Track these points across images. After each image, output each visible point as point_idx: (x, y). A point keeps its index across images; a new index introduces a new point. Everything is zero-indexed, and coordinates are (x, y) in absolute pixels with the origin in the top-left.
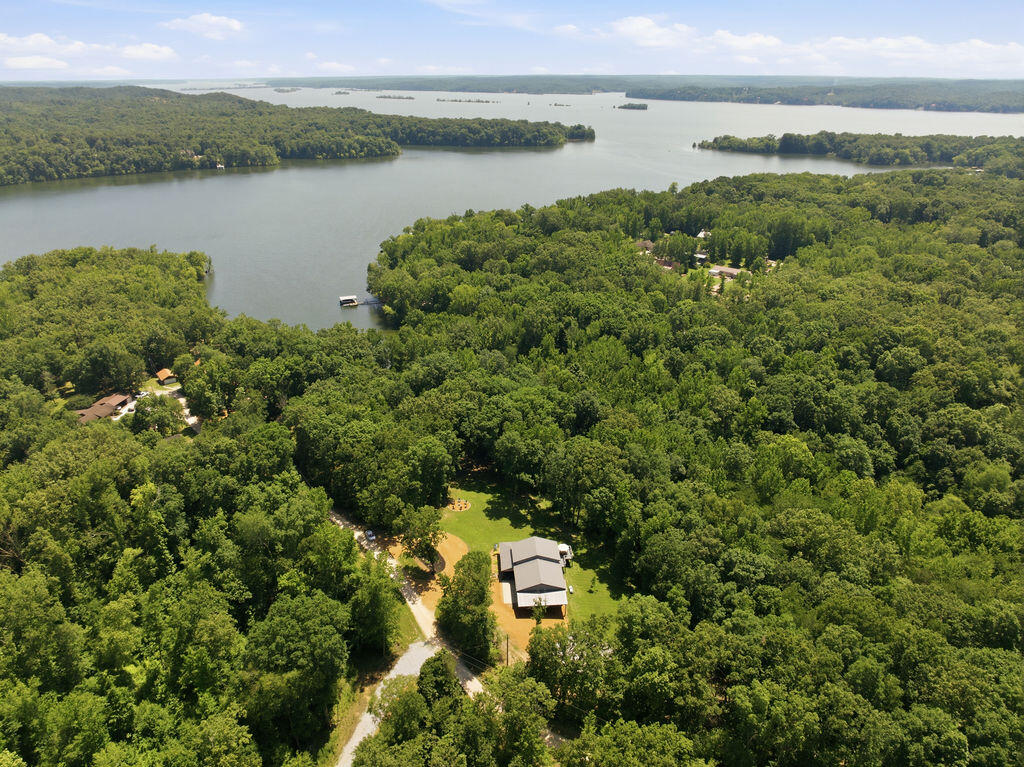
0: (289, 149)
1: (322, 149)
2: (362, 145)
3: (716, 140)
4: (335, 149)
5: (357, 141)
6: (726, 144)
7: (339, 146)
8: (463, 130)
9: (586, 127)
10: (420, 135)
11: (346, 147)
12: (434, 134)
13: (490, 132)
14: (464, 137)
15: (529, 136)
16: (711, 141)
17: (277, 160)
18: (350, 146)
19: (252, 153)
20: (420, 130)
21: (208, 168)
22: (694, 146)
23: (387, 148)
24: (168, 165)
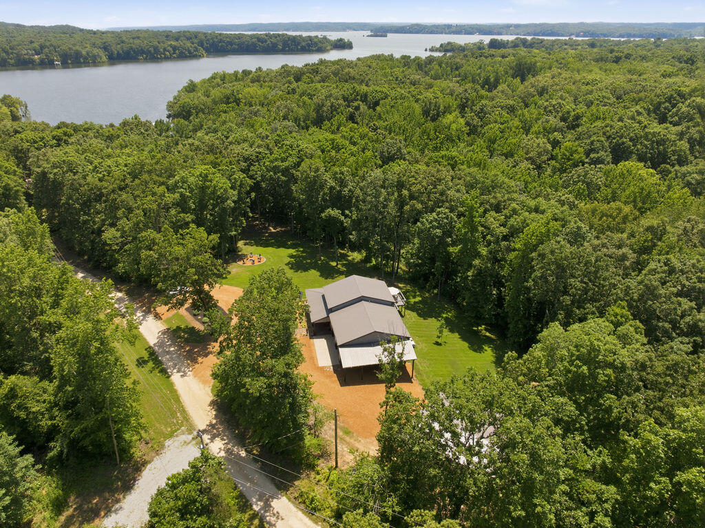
0: (116, 52)
1: (142, 52)
2: (175, 48)
3: (441, 45)
4: (153, 51)
5: (171, 46)
6: (449, 47)
7: (156, 49)
8: (254, 40)
9: (346, 41)
10: (220, 44)
11: (162, 50)
12: (231, 43)
13: (274, 40)
14: (254, 45)
15: (303, 44)
16: (438, 46)
17: (105, 59)
18: (165, 49)
19: (84, 53)
20: (221, 41)
21: (47, 64)
22: (426, 50)
23: (195, 51)
24: (12, 62)
